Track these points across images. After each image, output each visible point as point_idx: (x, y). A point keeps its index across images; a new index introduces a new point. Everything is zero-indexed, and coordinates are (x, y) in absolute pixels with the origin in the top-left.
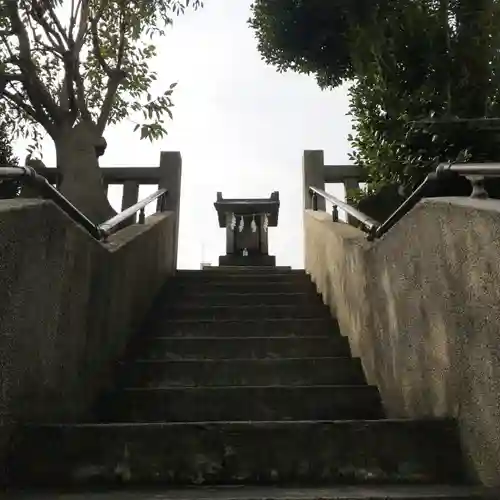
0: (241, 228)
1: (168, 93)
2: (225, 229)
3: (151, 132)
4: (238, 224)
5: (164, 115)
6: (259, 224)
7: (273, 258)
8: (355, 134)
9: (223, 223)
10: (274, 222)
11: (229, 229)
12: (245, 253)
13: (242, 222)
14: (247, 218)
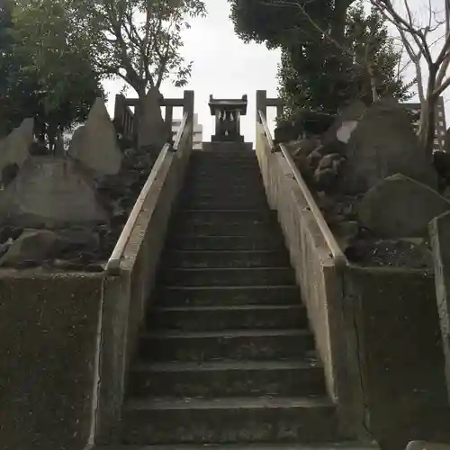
0: (224, 118)
1: (190, 66)
2: (214, 117)
3: (180, 84)
4: (222, 116)
5: (187, 75)
6: (235, 116)
7: (243, 137)
8: (280, 87)
9: (213, 113)
10: (244, 113)
11: (217, 118)
12: (227, 133)
13: (225, 115)
14: (228, 111)
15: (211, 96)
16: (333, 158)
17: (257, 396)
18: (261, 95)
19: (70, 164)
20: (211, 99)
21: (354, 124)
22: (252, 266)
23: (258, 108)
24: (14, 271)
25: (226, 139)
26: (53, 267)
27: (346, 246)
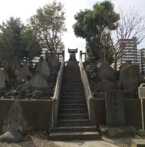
7: (76, 59)
12: (72, 58)
14: (73, 52)
15: (68, 48)
16: (95, 74)
17: (78, 119)
18: (81, 52)
19: (41, 76)
20: (69, 49)
21: (101, 64)
22: (78, 96)
23: (80, 55)
24: (36, 99)
25: (72, 60)
26: (43, 99)
27: (94, 94)
